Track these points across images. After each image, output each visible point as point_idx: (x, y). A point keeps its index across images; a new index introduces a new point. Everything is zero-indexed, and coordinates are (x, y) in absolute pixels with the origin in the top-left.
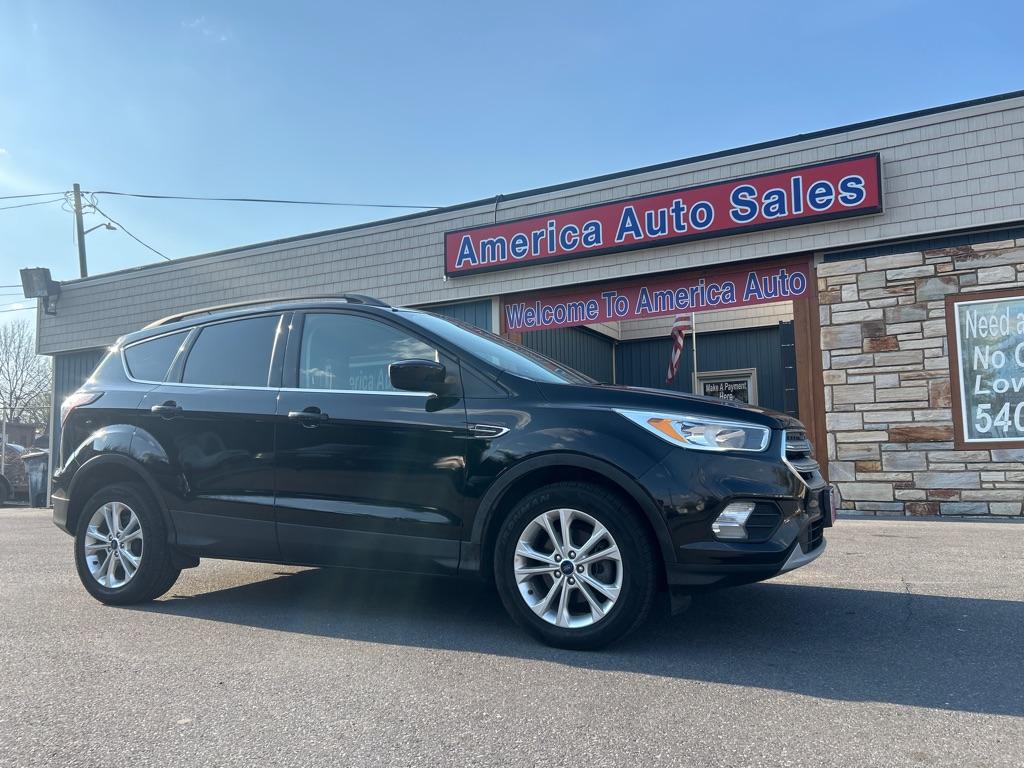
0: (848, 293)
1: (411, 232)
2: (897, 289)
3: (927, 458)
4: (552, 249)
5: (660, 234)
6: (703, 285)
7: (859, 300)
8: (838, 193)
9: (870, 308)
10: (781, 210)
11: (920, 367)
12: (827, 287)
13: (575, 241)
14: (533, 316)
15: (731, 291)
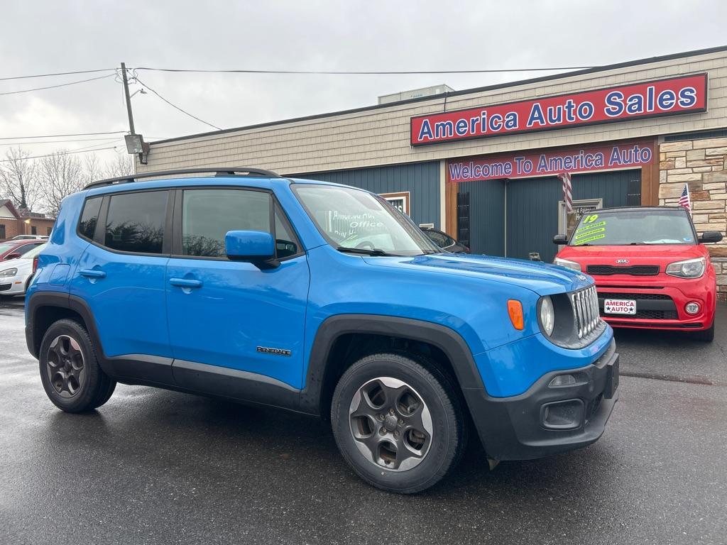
0: (679, 163)
1: (387, 116)
2: (712, 161)
3: (722, 266)
4: (484, 130)
5: (557, 122)
6: (583, 155)
7: (687, 168)
8: (678, 99)
9: (693, 173)
10: (639, 109)
11: (723, 211)
12: (666, 158)
13: (500, 125)
14: (468, 172)
15: (601, 159)
